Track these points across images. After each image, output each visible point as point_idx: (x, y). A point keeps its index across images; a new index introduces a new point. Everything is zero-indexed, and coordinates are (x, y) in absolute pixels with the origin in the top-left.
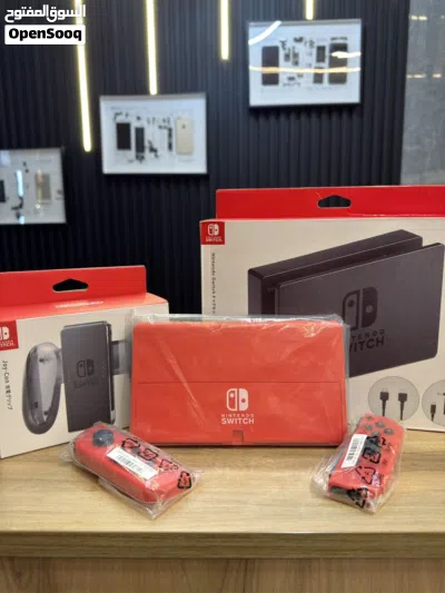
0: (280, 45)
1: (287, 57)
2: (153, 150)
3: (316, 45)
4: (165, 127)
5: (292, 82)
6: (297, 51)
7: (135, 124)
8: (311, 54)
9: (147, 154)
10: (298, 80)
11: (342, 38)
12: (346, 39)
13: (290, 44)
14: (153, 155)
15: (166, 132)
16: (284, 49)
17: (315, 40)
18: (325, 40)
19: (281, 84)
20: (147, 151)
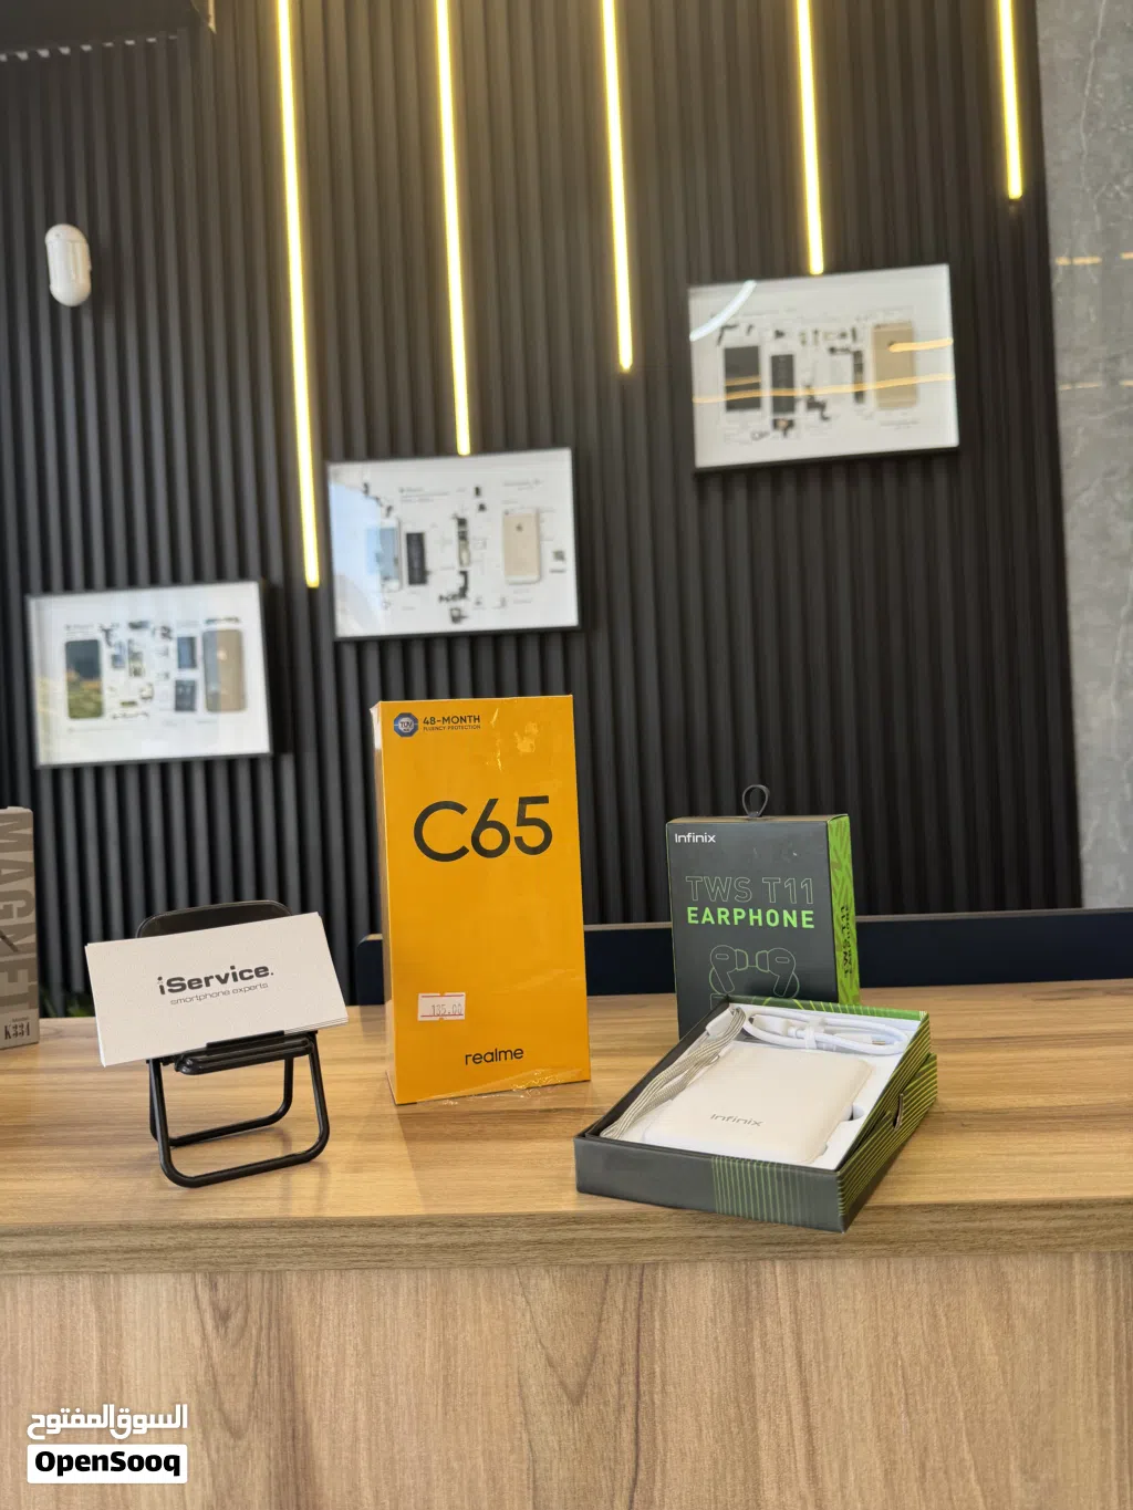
0: (100, 636)
1: (116, 660)
2: (813, 404)
3: (177, 633)
4: (846, 350)
5: (131, 711)
6: (136, 649)
7: (769, 349)
8: (166, 653)
9: (801, 414)
10: (143, 707)
11: (229, 619)
12: (237, 620)
13: (122, 635)
14: (816, 414)
15: (847, 362)
16: (109, 644)
17: (173, 624)
18: (194, 624)
19: (108, 714)
20: (801, 407)
